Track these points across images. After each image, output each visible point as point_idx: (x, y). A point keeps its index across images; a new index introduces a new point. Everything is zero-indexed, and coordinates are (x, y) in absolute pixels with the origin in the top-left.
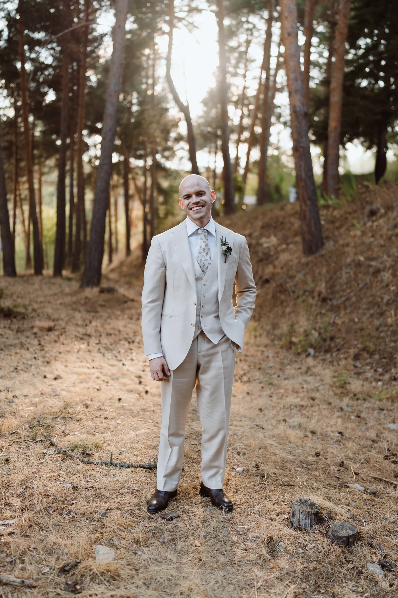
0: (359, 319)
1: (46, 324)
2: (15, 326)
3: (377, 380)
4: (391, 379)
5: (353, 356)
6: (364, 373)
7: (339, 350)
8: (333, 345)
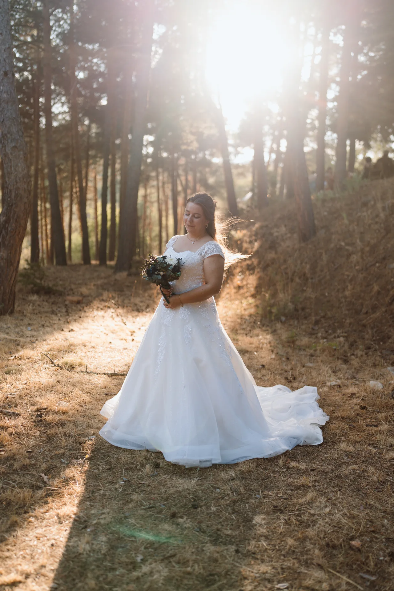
0: (328, 293)
1: (75, 298)
2: (51, 300)
3: (323, 338)
4: (335, 337)
5: (314, 322)
6: (317, 333)
7: (306, 318)
8: (303, 314)
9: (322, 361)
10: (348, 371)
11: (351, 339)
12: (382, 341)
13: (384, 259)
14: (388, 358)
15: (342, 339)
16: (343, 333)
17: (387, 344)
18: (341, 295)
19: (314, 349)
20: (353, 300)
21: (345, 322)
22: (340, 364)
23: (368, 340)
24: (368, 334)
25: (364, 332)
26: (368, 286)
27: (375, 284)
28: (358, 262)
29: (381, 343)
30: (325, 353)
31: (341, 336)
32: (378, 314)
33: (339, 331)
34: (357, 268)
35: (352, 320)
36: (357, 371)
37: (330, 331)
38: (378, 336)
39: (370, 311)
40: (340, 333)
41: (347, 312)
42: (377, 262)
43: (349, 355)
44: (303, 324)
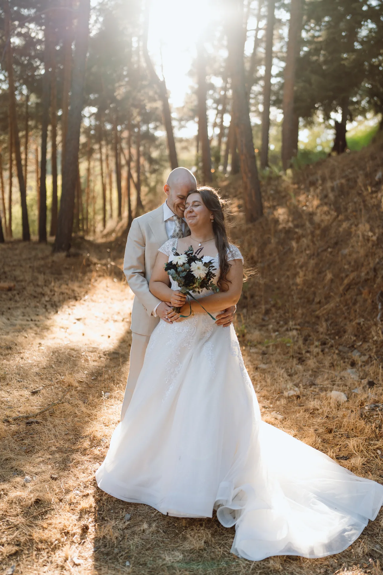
0: (278, 279)
1: (6, 284)
3: (275, 331)
4: (287, 330)
5: (264, 311)
6: (268, 325)
7: (255, 306)
8: (251, 302)
9: (276, 362)
10: (305, 374)
11: (305, 333)
12: (337, 335)
13: (336, 243)
14: (345, 356)
15: (295, 333)
16: (295, 325)
17: (344, 338)
18: (291, 282)
19: (266, 345)
20: (305, 288)
21: (296, 312)
22: (297, 364)
23: (322, 333)
24: (323, 327)
25: (318, 324)
26: (320, 273)
27: (327, 272)
28: (308, 246)
29: (337, 337)
30: (279, 350)
31: (294, 329)
32: (332, 305)
33: (291, 323)
34: (308, 252)
35: (304, 310)
36: (315, 373)
37: (282, 323)
38: (333, 329)
39: (323, 300)
40: (292, 325)
41: (298, 301)
42: (329, 247)
43: (304, 352)
44: (252, 314)
